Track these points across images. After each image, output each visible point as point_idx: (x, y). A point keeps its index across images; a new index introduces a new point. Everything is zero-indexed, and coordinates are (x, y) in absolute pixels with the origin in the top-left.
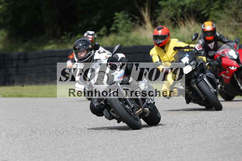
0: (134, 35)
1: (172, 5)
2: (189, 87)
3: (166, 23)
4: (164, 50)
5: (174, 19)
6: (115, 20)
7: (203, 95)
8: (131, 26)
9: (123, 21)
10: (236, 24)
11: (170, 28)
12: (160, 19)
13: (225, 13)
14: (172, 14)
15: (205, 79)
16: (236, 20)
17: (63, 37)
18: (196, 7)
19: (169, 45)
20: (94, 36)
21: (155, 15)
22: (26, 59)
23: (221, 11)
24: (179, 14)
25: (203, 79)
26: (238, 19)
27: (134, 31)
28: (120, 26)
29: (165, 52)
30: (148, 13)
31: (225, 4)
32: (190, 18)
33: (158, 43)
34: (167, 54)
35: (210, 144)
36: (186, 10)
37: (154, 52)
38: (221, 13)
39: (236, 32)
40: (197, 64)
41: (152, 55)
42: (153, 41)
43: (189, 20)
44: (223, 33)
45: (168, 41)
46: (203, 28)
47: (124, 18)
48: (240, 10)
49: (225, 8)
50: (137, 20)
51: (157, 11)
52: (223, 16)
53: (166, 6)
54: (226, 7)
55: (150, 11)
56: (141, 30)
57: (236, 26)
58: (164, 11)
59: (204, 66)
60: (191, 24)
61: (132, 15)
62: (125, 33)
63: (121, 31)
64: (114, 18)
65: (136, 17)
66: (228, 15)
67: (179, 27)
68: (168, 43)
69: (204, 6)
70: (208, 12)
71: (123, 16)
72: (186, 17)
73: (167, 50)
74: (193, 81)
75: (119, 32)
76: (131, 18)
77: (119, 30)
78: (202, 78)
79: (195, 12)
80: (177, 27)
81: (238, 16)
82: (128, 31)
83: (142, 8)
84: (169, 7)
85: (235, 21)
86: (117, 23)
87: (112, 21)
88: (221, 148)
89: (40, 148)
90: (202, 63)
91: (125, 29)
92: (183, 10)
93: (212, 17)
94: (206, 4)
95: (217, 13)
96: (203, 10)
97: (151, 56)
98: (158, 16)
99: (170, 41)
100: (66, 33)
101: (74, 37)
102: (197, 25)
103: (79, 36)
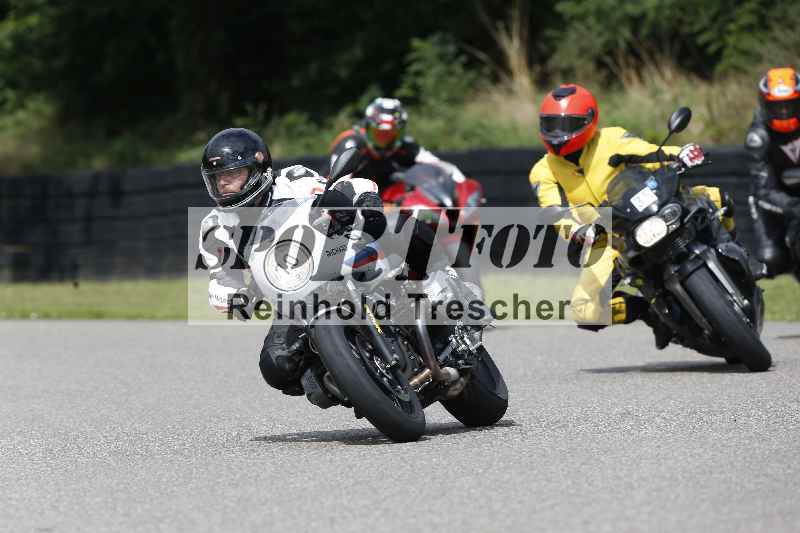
0: (472, 113)
1: (601, 14)
2: (660, 290)
3: (579, 74)
4: (577, 168)
5: (608, 60)
6: (410, 64)
7: (704, 320)
8: (465, 82)
9: (439, 68)
11: (595, 90)
12: (558, 61)
13: (775, 40)
14: (599, 43)
15: (712, 265)
18: (680, 22)
19: (595, 149)
20: (397, 115)
21: (543, 47)
22: (117, 194)
23: (759, 34)
24: (622, 45)
25: (705, 265)
27: (473, 100)
28: (428, 82)
29: (581, 172)
30: (521, 38)
31: (776, 12)
32: (658, 57)
33: (555, 142)
34: (587, 178)
35: (723, 476)
36: (644, 31)
37: (542, 173)
38: (762, 41)
40: (685, 212)
41: (538, 184)
42: (540, 134)
43: (657, 65)
45: (592, 134)
46: (764, 90)
47: (441, 57)
49: (774, 24)
50: (483, 63)
51: (549, 32)
52: (768, 49)
53: (582, 18)
54: (778, 20)
55: (526, 33)
56: (497, 96)
58: (572, 35)
59: (711, 221)
60: (662, 75)
61: (469, 48)
62: (444, 108)
63: (432, 102)
64: (413, 56)
65: (482, 56)
66: (786, 48)
67: (621, 88)
68: (593, 142)
69: (704, 19)
70: (720, 37)
71: (437, 50)
72: (645, 56)
73: (589, 166)
74: (673, 270)
75: (424, 104)
76: (463, 58)
77: (423, 98)
78: (701, 262)
79: (675, 35)
80: (615, 87)
82: (454, 101)
83: (500, 25)
84: (591, 20)
86: (418, 74)
87: (402, 68)
88: (759, 490)
89: (163, 487)
90: (701, 211)
91: (444, 95)
92: (635, 32)
93: (729, 56)
94: (713, 11)
95: (748, 42)
96: (703, 30)
97: (534, 186)
98: (553, 50)
99: (598, 135)
100: (249, 107)
101: (275, 121)
102: (682, 80)
103: (291, 118)
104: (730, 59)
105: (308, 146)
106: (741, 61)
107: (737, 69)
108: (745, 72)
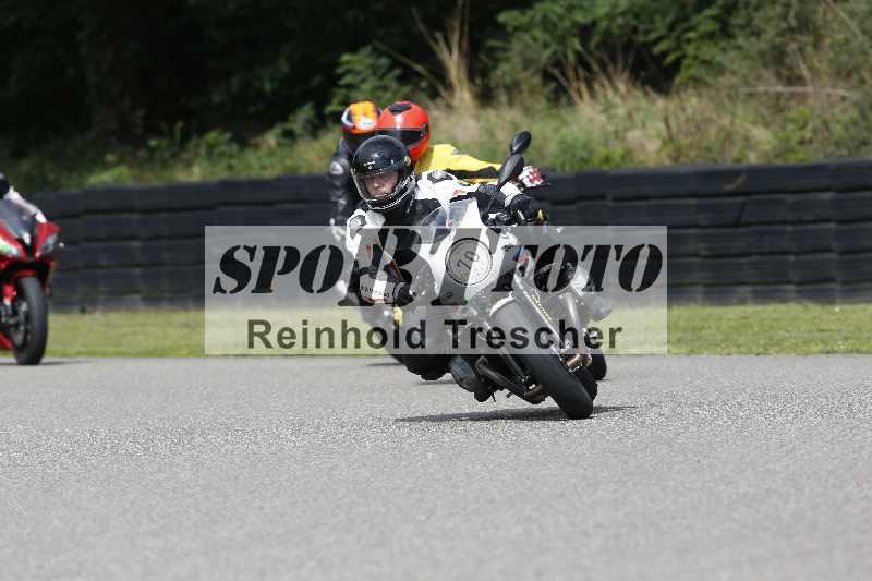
1: (547, 23)
3: (524, 87)
5: (556, 72)
6: (341, 76)
9: (373, 82)
10: (780, 88)
12: (503, 72)
13: (738, 48)
14: (546, 55)
16: (779, 75)
17: (153, 143)
18: (635, 30)
21: (485, 58)
23: (723, 44)
24: (571, 57)
26: (784, 72)
30: (461, 50)
31: (737, 20)
32: (611, 69)
36: (595, 40)
38: (724, 50)
39: (779, 118)
44: (732, 123)
45: (424, 149)
47: (374, 71)
48: (794, 40)
49: (737, 33)
50: (418, 75)
51: (493, 43)
52: (729, 59)
53: (527, 28)
54: (742, 27)
55: (465, 44)
57: (779, 96)
58: (516, 46)
60: (615, 89)
61: (404, 59)
64: (340, 70)
65: (419, 68)
66: (750, 57)
67: (571, 103)
69: (660, 27)
70: (678, 47)
71: (369, 61)
72: (596, 67)
76: (397, 72)
79: (628, 46)
80: (564, 100)
81: (788, 60)
83: (439, 36)
84: (537, 31)
85: (773, 80)
86: (350, 86)
87: (332, 81)
92: (584, 41)
93: (689, 67)
94: (669, 20)
95: (709, 51)
96: (660, 39)
98: (496, 62)
100: (164, 126)
101: (194, 141)
102: (638, 93)
103: (212, 136)
104: (689, 70)
105: (230, 167)
106: (701, 72)
107: (697, 81)
108: (707, 84)
